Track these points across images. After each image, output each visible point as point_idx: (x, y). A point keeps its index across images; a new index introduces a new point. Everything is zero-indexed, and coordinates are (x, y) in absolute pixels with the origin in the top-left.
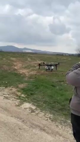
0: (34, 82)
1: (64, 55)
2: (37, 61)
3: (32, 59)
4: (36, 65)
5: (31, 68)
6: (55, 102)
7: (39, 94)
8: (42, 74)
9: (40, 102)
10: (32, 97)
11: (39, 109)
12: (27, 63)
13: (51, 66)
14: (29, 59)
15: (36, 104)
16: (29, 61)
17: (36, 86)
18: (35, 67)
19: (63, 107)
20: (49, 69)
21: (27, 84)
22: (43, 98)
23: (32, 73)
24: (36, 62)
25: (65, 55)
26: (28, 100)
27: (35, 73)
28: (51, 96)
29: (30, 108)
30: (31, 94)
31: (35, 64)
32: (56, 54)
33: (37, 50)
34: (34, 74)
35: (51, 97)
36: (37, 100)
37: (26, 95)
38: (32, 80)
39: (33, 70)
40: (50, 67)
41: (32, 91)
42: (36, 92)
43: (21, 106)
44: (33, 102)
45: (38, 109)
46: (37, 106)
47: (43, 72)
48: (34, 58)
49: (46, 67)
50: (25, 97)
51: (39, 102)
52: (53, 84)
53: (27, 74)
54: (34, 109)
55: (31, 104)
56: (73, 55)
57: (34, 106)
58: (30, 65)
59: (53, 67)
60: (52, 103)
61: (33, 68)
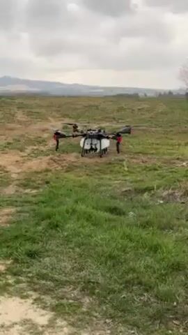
0: (42, 198)
2: (50, 122)
3: (30, 114)
4: (45, 136)
5: (29, 149)
6: (128, 285)
7: (62, 253)
8: (70, 169)
9: (67, 289)
10: (36, 268)
11: (64, 323)
12: (11, 129)
13: (100, 137)
14: (20, 116)
15: (48, 299)
16: (20, 122)
17: (49, 217)
18: (42, 142)
19: (165, 306)
20: (92, 149)
21: (13, 210)
22: (81, 270)
26: (18, 282)
27: (44, 166)
28: (111, 257)
29: (25, 322)
30: (31, 255)
31: (44, 131)
35: (112, 260)
36: (52, 280)
37: (9, 262)
38: (34, 192)
39: (37, 154)
40: (95, 141)
41: (34, 241)
42: (52, 245)
44: (35, 290)
45: (60, 322)
46: (53, 309)
47: (72, 157)
48: (37, 110)
49: (83, 140)
50: (3, 268)
53: (15, 172)
54: (43, 326)
55: (30, 301)
57: (44, 308)
58: (22, 136)
59: (106, 143)
60: (117, 287)
61: (35, 148)
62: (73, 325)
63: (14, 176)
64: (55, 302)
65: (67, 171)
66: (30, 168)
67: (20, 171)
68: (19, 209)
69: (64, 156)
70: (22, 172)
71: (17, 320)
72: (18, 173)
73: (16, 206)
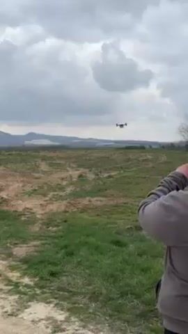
0: (61, 234)
1: (148, 147)
2: (68, 171)
3: (51, 165)
4: (64, 183)
5: (51, 194)
6: (123, 295)
7: (76, 274)
8: (83, 211)
9: (79, 298)
10: (56, 283)
11: (76, 319)
12: (37, 178)
14: (44, 166)
15: (65, 304)
16: (44, 172)
17: (66, 247)
18: (62, 189)
19: (147, 308)
21: (37, 243)
22: (89, 285)
23: (55, 207)
24: (64, 175)
25: (151, 147)
26: (43, 293)
27: (63, 208)
28: (112, 276)
29: (48, 319)
30: (53, 274)
31: (63, 179)
32: (124, 146)
33: (66, 137)
34: (59, 210)
35: (112, 278)
36: (69, 292)
37: (36, 280)
38: (55, 229)
39: (57, 199)
41: (55, 264)
42: (68, 268)
43: (20, 316)
44: (56, 298)
45: (73, 319)
46: (69, 310)
47: (86, 201)
48: (58, 162)
50: (32, 283)
51: (75, 298)
52: (119, 238)
53: (39, 213)
54: (61, 321)
55: (52, 305)
56: (171, 147)
57: (62, 310)
60: (115, 296)
61: (56, 193)
62: (82, 320)
63: (38, 216)
64: (70, 306)
65: (81, 212)
66: (52, 210)
67: (43, 212)
68: (43, 242)
69: (80, 200)
70: (45, 213)
71: (43, 317)
72: (42, 214)
73: (41, 240)
